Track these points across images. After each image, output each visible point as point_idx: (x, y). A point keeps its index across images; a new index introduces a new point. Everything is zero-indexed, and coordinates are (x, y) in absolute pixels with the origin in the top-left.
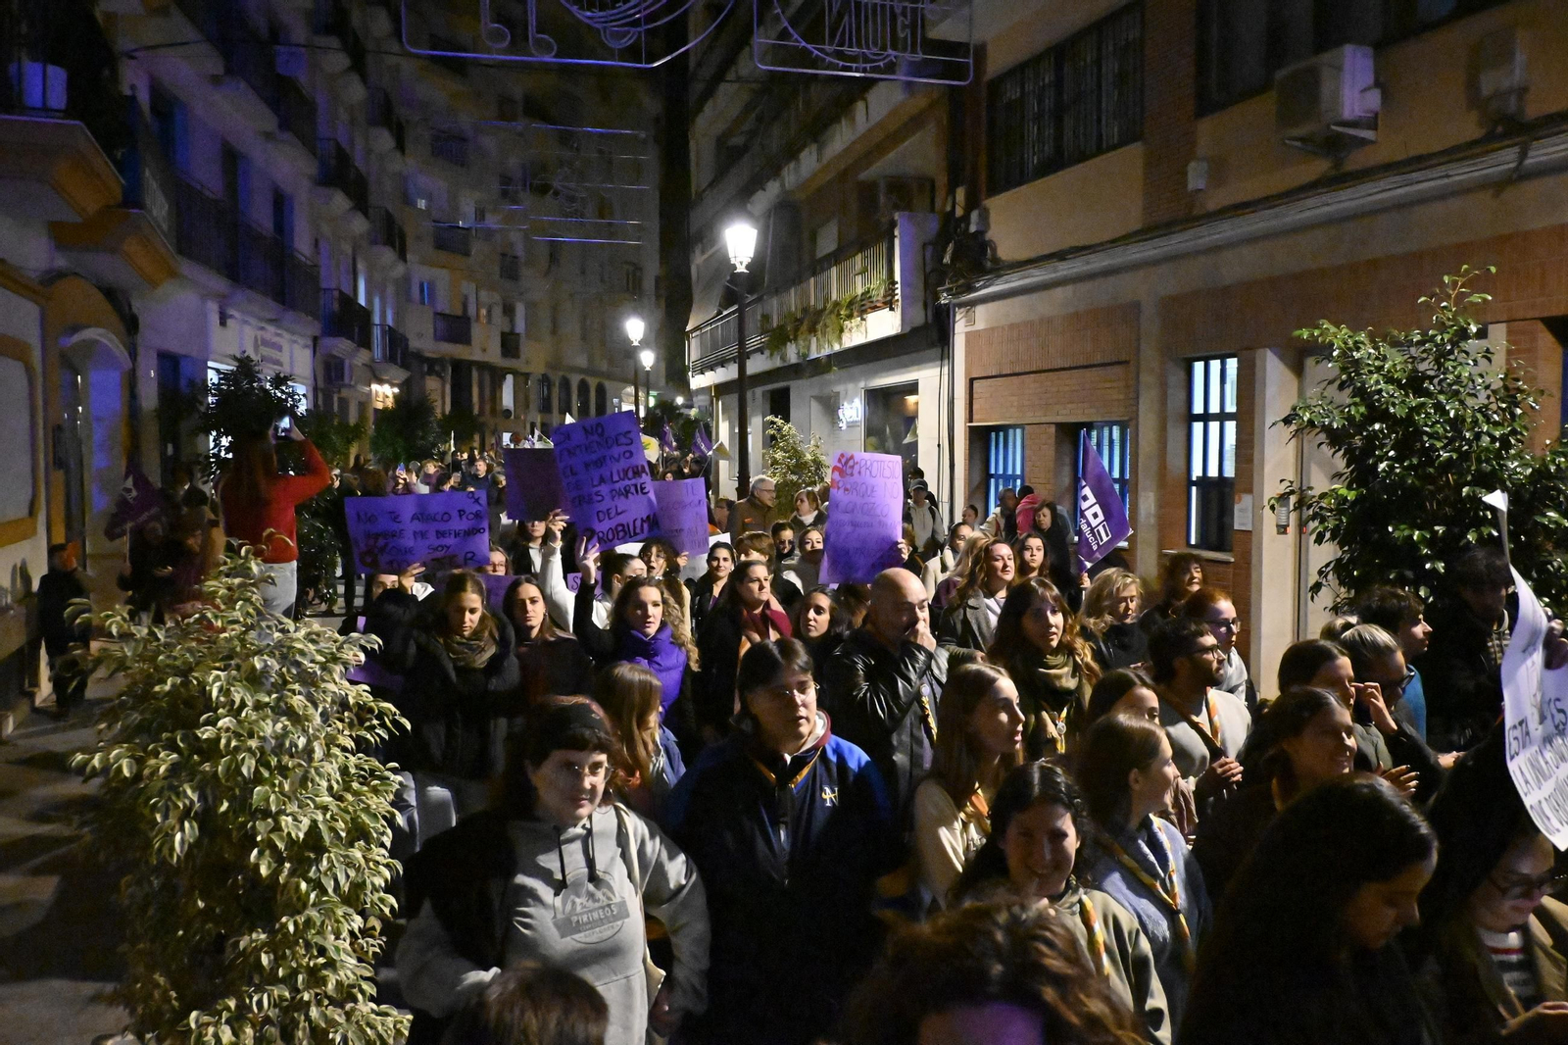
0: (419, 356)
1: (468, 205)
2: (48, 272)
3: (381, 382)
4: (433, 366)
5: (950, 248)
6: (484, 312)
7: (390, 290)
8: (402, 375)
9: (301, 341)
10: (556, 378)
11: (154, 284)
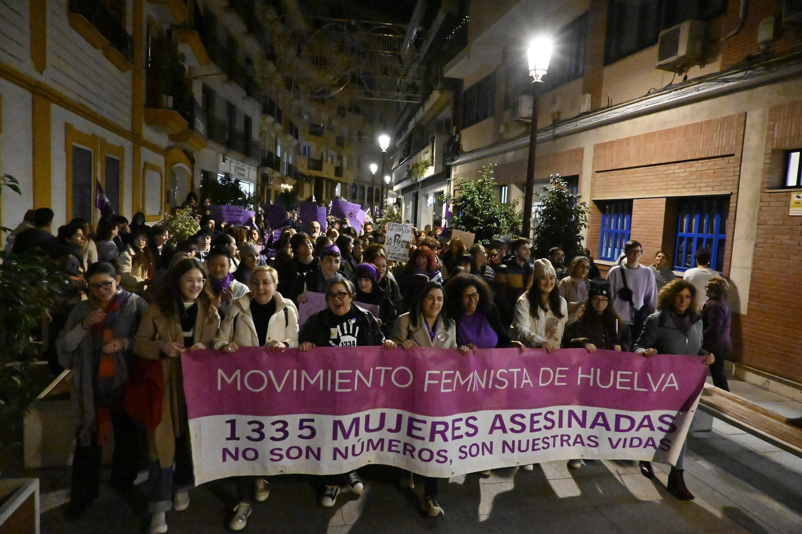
0: (302, 175)
1: (325, 116)
2: (168, 147)
3: (285, 183)
4: (308, 179)
5: (451, 147)
6: (330, 159)
7: (291, 150)
8: (294, 182)
9: (253, 168)
10: (359, 185)
11: (199, 150)
